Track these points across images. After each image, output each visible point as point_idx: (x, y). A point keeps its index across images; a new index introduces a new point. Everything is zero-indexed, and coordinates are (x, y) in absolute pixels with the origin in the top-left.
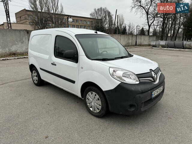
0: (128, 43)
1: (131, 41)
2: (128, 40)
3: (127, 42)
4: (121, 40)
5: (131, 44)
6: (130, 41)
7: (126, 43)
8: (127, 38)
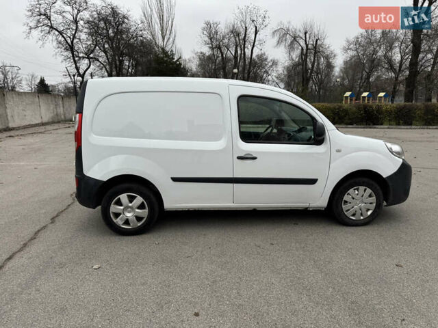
0: (57, 115)
1: (62, 108)
2: (56, 108)
3: (55, 113)
4: (40, 106)
5: (63, 117)
6: (61, 110)
7: (52, 115)
8: (54, 102)
